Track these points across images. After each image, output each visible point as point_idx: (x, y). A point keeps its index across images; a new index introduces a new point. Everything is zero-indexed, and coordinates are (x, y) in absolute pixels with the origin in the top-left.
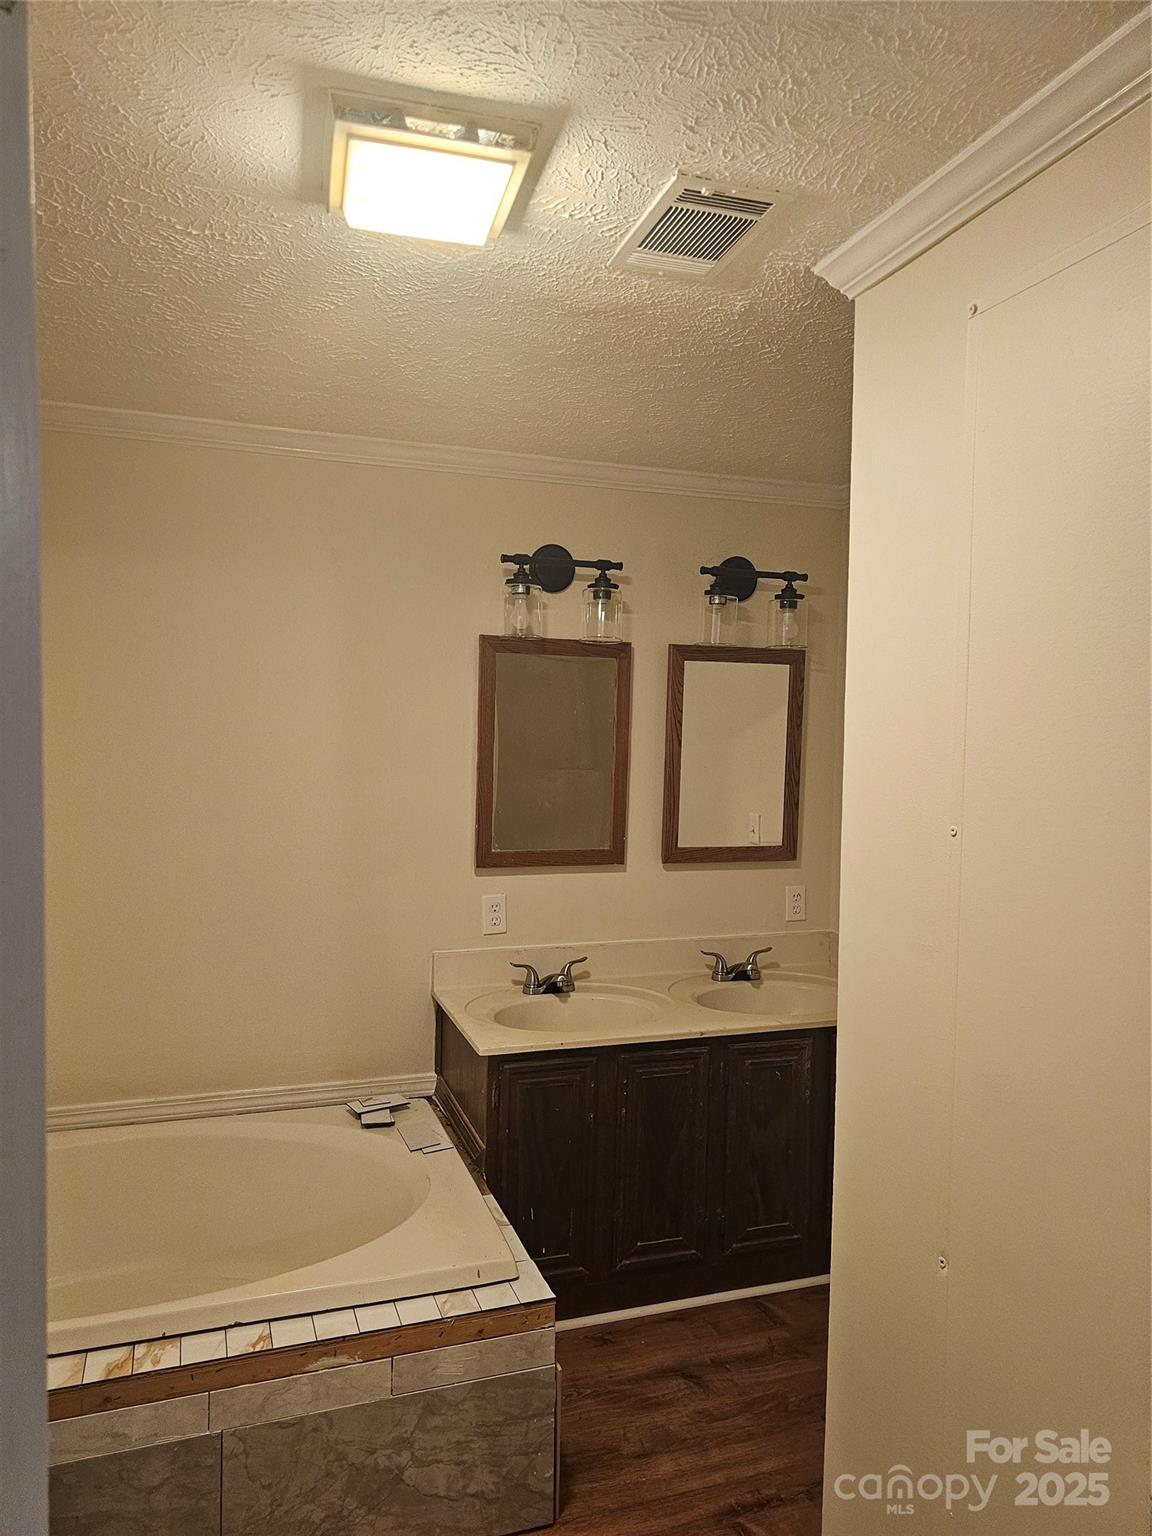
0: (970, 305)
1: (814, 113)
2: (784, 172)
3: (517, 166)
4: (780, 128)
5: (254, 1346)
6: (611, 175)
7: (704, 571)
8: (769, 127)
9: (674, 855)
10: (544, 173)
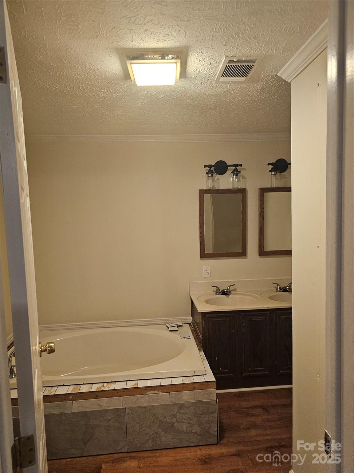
0: (317, 83)
1: (260, 35)
2: (257, 51)
3: (177, 63)
4: (251, 40)
5: (133, 386)
6: (206, 60)
7: (269, 164)
8: (247, 41)
9: (263, 253)
10: (187, 63)
